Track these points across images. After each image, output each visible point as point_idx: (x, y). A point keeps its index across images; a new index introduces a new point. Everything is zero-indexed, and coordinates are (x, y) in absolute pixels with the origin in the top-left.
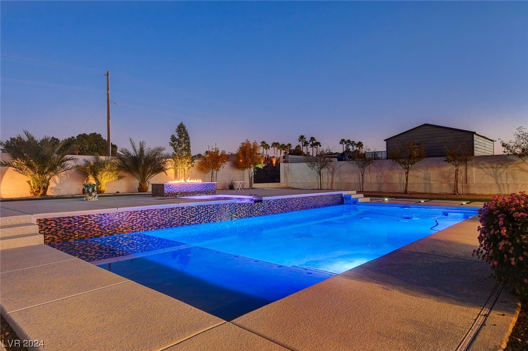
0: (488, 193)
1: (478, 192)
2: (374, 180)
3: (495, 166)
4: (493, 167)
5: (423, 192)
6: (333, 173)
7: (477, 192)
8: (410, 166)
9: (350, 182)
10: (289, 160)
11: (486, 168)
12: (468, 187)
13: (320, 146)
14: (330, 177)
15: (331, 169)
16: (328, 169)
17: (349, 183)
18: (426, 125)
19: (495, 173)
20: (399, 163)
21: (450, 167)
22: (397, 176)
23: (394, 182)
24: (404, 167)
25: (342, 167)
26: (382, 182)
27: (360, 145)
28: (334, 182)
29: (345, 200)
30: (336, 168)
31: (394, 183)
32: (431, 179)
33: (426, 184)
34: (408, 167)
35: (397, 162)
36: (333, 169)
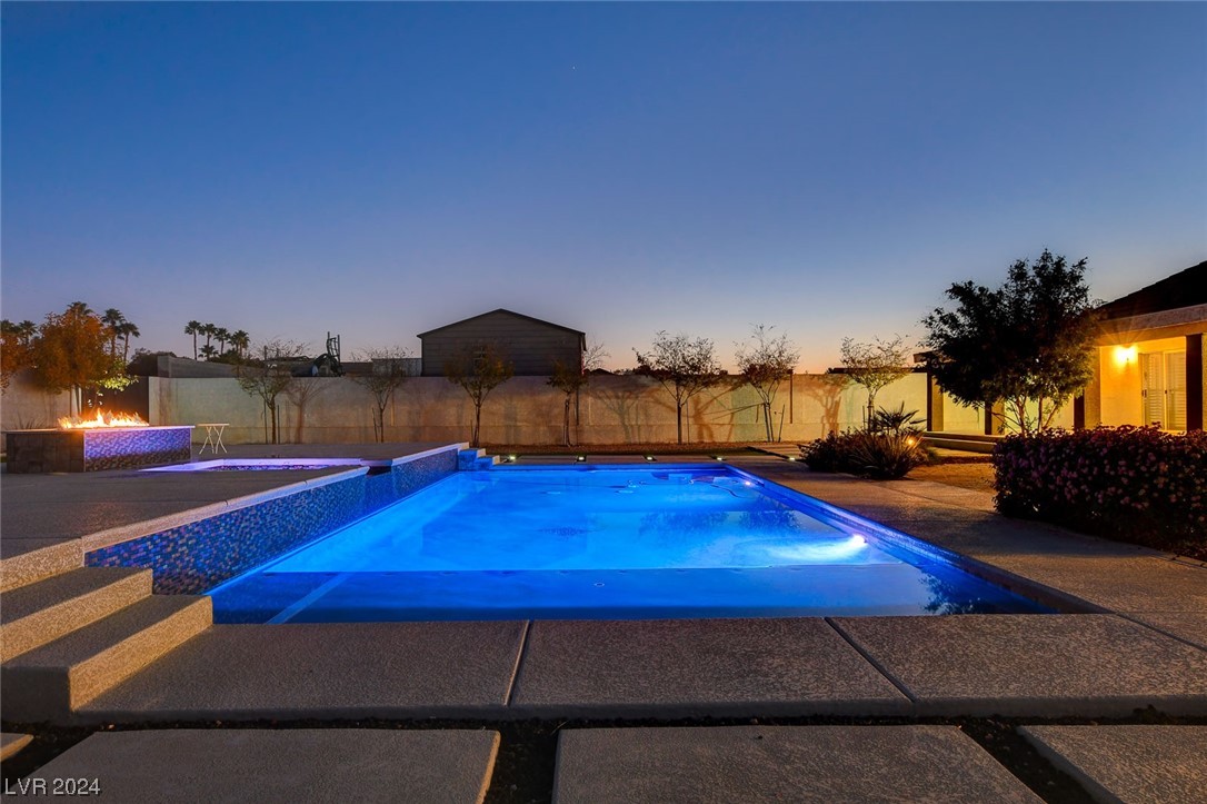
0: (610, 442)
1: (595, 442)
2: (403, 419)
3: (620, 394)
4: (617, 397)
5: (503, 443)
6: (301, 406)
7: (595, 440)
8: (484, 391)
9: (347, 425)
10: (170, 371)
11: (608, 397)
12: (578, 432)
13: (137, 334)
14: (294, 413)
15: (298, 395)
16: (289, 393)
17: (344, 428)
18: (501, 311)
19: (621, 407)
20: (463, 384)
21: (550, 396)
22: (453, 411)
23: (447, 425)
24: (472, 393)
25: (326, 392)
26: (422, 424)
27: (240, 338)
28: (306, 424)
29: (461, 463)
30: (309, 393)
31: (447, 427)
32: (518, 417)
33: (508, 427)
34: (480, 393)
35: (460, 383)
36: (303, 395)
